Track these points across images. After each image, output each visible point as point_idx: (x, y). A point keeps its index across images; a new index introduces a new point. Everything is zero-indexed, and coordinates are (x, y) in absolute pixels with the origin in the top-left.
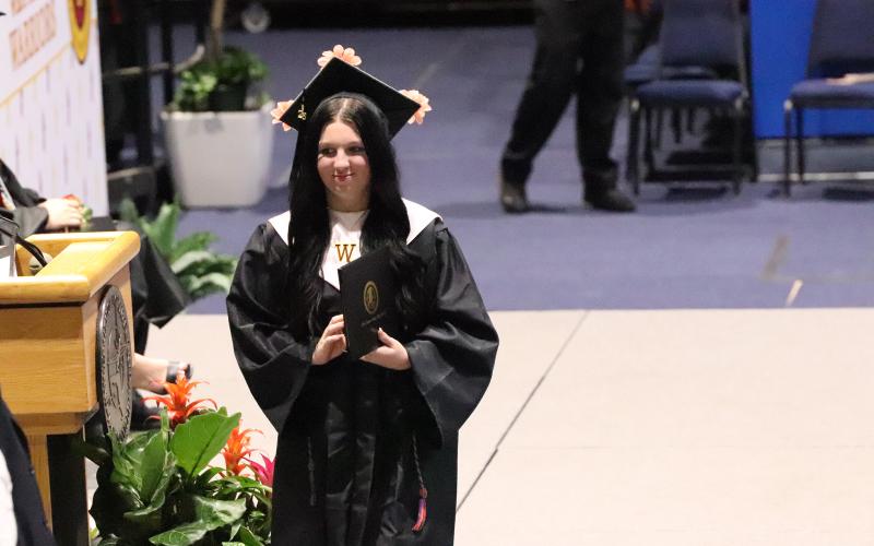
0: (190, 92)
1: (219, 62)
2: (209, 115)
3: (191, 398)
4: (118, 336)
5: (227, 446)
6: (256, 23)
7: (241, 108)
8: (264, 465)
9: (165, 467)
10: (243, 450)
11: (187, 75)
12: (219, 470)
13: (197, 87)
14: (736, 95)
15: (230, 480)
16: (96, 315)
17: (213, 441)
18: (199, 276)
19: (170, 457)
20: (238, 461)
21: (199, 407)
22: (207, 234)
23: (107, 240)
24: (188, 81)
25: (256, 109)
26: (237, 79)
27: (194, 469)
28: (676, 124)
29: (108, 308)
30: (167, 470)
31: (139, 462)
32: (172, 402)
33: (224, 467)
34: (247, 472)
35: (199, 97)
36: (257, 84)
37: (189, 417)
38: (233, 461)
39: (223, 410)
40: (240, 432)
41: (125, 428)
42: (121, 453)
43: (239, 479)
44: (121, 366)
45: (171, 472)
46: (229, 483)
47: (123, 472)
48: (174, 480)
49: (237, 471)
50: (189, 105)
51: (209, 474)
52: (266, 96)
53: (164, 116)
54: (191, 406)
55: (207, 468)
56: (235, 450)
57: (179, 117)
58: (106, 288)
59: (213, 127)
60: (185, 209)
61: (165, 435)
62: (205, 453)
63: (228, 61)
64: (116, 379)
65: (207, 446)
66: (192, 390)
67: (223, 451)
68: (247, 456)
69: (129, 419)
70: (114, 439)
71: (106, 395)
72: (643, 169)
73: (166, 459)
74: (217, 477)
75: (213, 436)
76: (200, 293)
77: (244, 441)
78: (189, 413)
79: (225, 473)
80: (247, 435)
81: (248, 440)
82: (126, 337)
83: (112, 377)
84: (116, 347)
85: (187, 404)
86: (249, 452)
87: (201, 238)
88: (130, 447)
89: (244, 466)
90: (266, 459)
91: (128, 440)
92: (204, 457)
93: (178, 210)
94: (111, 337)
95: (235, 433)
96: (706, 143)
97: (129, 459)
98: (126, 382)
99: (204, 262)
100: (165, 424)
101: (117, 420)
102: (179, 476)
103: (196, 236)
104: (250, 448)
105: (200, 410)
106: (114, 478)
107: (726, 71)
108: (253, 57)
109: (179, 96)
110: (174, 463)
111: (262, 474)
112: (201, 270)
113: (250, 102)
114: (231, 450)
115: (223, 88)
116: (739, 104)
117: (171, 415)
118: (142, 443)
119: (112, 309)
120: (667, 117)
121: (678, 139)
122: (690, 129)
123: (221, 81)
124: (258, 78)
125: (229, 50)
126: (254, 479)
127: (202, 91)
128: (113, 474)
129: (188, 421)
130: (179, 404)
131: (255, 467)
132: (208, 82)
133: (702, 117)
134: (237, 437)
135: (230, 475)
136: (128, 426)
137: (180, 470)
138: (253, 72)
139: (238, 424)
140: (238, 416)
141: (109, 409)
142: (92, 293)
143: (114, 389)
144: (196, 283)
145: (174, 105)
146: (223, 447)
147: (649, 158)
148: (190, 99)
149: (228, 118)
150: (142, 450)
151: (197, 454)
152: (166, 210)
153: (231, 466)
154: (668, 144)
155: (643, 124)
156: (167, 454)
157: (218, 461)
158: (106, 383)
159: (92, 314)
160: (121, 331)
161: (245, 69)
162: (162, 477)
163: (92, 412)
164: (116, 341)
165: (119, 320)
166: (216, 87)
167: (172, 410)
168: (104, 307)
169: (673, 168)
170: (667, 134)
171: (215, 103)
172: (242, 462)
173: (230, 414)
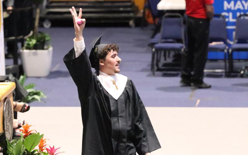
0: (29, 44)
1: (37, 36)
2: (34, 51)
3: (29, 130)
4: (9, 112)
5: (39, 143)
6: (47, 25)
7: (43, 49)
8: (50, 149)
9: (22, 149)
10: (44, 145)
11: (28, 39)
12: (37, 150)
13: (31, 43)
14: (182, 47)
15: (40, 153)
16: (3, 106)
17: (36, 142)
18: (31, 96)
19: (23, 146)
20: (42, 148)
21: (31, 132)
22: (33, 84)
23: (6, 85)
24: (28, 41)
25: (47, 49)
26: (42, 40)
27: (30, 150)
28: (165, 55)
29: (6, 104)
30: (23, 150)
31: (15, 148)
32: (24, 131)
33: (39, 150)
34: (45, 151)
35: (31, 46)
36: (48, 42)
37: (29, 135)
38: (41, 148)
39: (39, 133)
40: (43, 139)
41: (11, 138)
42: (10, 145)
43: (43, 153)
44: (10, 120)
45: (24, 151)
46: (40, 154)
47: (10, 150)
48: (24, 153)
49: (42, 150)
50: (28, 48)
51: (34, 151)
52: (50, 46)
53: (21, 51)
54: (30, 132)
55: (34, 150)
56: (42, 144)
57: (26, 51)
58: (6, 98)
59: (35, 54)
60: (27, 77)
61: (22, 140)
62: (33, 145)
63: (39, 36)
64: (8, 124)
65: (34, 143)
66: (30, 128)
67: (38, 145)
68: (45, 146)
69: (12, 135)
70: (7, 141)
71: (6, 128)
72: (155, 68)
73: (22, 147)
74: (36, 152)
75: (36, 141)
76: (31, 100)
77: (44, 142)
78: (29, 134)
79: (39, 151)
80: (45, 140)
81: (45, 142)
82: (11, 112)
83: (7, 123)
84: (9, 115)
85: (28, 131)
86: (46, 145)
87: (32, 85)
88: (12, 144)
89: (44, 149)
90: (50, 147)
91: (11, 142)
92: (33, 146)
93: (25, 77)
94: (7, 112)
95: (42, 140)
96: (174, 61)
97: (12, 147)
98: (11, 125)
99: (32, 92)
100: (22, 137)
101: (8, 136)
102: (26, 152)
103: (30, 85)
104: (46, 144)
105: (32, 133)
106: (8, 152)
107: (179, 41)
108: (47, 34)
109: (25, 45)
110: (24, 148)
111: (49, 151)
112: (31, 94)
113: (45, 47)
114: (41, 145)
115: (38, 43)
116: (183, 50)
117: (24, 134)
118: (15, 142)
119: (8, 104)
120: (162, 53)
121: (165, 59)
122: (169, 56)
123: (37, 41)
124: (48, 41)
125: (40, 32)
126: (47, 153)
127: (32, 44)
128: (7, 151)
129: (28, 136)
130: (26, 131)
131: (47, 149)
132: (34, 42)
133: (172, 54)
134: (42, 141)
135: (40, 151)
136: (12, 137)
137: (26, 150)
138: (47, 39)
139: (43, 137)
140: (43, 135)
141: (6, 132)
142: (2, 100)
143: (8, 127)
144: (30, 98)
145: (24, 48)
146: (38, 143)
147: (157, 65)
148: (28, 46)
149: (39, 52)
150: (15, 144)
151: (31, 145)
152: (22, 77)
153: (41, 149)
154: (162, 61)
155: (156, 55)
156: (22, 145)
157: (37, 148)
158: (5, 125)
159: (2, 105)
160: (10, 110)
161: (44, 38)
162: (21, 152)
163: (1, 133)
164: (9, 113)
165: (9, 108)
166: (36, 43)
167: (24, 133)
168: (5, 103)
169: (164, 68)
170: (162, 58)
171: (36, 47)
172: (44, 148)
173: (40, 134)
